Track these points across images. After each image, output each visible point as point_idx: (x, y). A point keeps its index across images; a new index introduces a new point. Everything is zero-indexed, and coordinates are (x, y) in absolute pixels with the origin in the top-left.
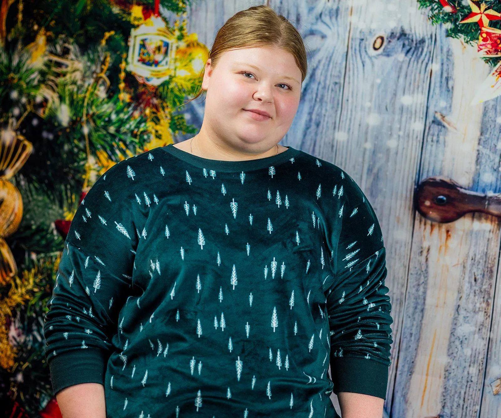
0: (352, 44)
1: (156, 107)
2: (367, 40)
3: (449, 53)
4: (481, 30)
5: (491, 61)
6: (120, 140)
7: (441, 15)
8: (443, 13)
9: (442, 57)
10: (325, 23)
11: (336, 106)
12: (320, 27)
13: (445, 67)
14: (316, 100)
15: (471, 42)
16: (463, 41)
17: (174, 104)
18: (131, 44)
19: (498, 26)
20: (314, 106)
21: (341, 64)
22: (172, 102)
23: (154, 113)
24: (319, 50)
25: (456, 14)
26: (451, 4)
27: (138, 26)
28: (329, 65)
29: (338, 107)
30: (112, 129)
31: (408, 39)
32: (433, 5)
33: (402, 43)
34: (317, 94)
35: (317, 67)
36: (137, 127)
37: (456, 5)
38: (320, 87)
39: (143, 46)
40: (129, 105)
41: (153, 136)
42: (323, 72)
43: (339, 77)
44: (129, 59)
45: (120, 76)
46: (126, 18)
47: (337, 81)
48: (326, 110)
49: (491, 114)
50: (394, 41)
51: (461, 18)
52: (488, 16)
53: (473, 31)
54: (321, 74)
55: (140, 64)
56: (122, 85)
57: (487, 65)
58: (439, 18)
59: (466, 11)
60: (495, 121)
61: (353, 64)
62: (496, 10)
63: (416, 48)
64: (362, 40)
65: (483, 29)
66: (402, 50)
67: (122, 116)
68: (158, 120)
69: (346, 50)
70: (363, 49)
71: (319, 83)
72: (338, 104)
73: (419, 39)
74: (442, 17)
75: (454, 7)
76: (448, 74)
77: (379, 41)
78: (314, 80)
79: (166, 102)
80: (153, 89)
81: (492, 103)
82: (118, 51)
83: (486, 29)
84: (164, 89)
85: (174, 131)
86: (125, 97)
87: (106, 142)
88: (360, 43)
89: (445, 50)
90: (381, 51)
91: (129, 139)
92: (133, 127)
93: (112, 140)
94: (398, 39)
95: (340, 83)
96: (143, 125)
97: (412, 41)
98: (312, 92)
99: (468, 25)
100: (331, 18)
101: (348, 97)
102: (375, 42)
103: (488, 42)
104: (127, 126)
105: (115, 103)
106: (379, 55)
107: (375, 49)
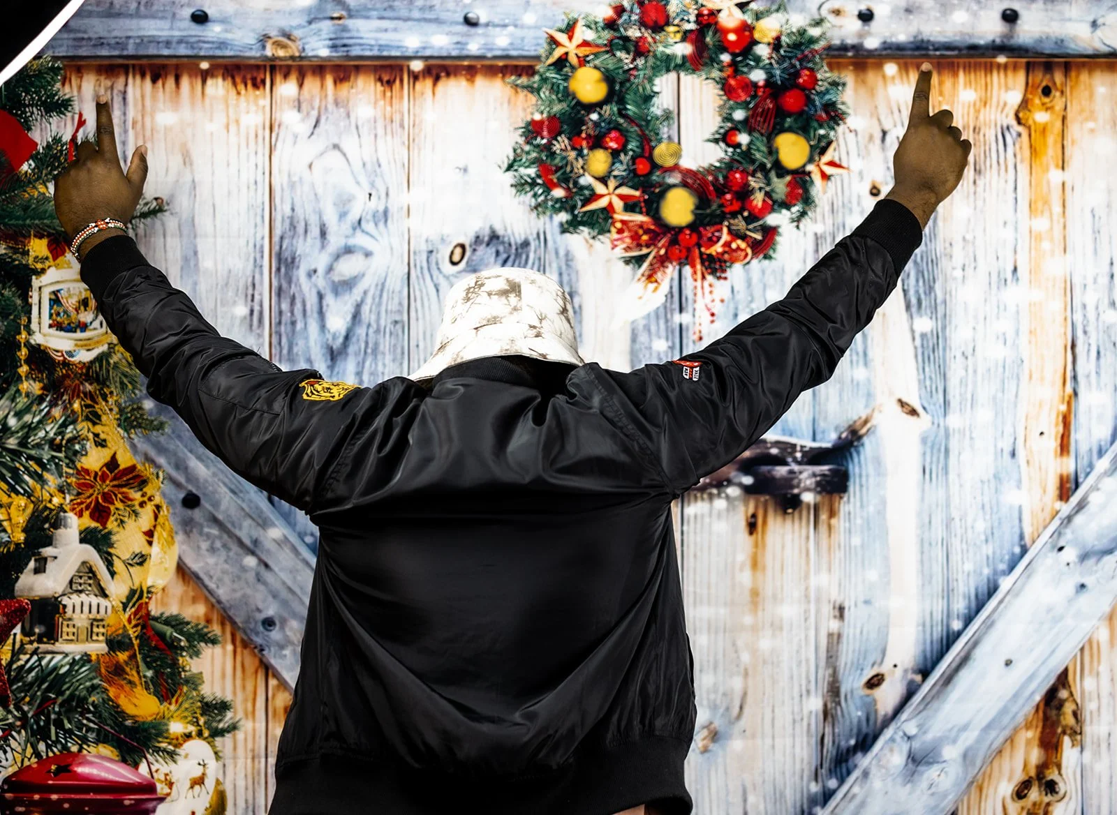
0: (415, 260)
1: (91, 396)
2: (437, 252)
3: (569, 258)
4: (612, 218)
5: (633, 261)
6: (30, 458)
7: (550, 203)
8: (551, 200)
9: (558, 264)
10: (367, 233)
11: (399, 356)
12: (360, 240)
13: (565, 278)
14: (365, 352)
15: (600, 237)
16: (588, 237)
17: (123, 387)
18: (34, 300)
19: (638, 210)
20: (364, 362)
21: (400, 292)
22: (118, 384)
23: (87, 406)
24: (363, 275)
25: (572, 198)
26: (563, 185)
27: (43, 271)
28: (381, 296)
29: (403, 358)
30: (12, 443)
31: (503, 243)
32: (536, 189)
33: (494, 250)
34: (367, 343)
35: (362, 301)
36: (60, 432)
37: (571, 186)
38: (371, 331)
39: (55, 300)
40: (41, 399)
41: (89, 445)
42: (374, 307)
43: (400, 312)
44: (34, 326)
45: (18, 354)
46: (19, 259)
47: (397, 318)
48: (384, 365)
49: (643, 338)
50: (482, 249)
51: (579, 204)
52: (621, 197)
53: (600, 220)
54: (371, 311)
55: (53, 331)
56: (24, 369)
57: (629, 268)
58: (547, 208)
59: (587, 192)
60: (651, 348)
61: (421, 291)
62: (632, 187)
63: (518, 255)
64: (431, 252)
65: (616, 216)
66: (496, 261)
67: (27, 418)
68: (99, 417)
69: (406, 270)
70: (433, 266)
71: (369, 325)
72: (403, 353)
73: (519, 242)
74: (553, 206)
75: (568, 189)
76: (571, 287)
77: (458, 251)
78: (360, 321)
79: (108, 387)
80: (81, 368)
81: (642, 323)
82: (10, 314)
83: (620, 215)
84: (101, 367)
85: (126, 430)
86: (32, 387)
87: (4, 465)
88: (428, 258)
89: (562, 253)
90: (463, 265)
91: (46, 455)
92: (51, 435)
93: (13, 460)
94: (488, 245)
95: (402, 322)
96: (70, 428)
97: (510, 245)
98: (358, 340)
99: (593, 212)
100: (376, 225)
101: (418, 341)
102: (452, 253)
103: (626, 234)
104: (42, 434)
105: (13, 400)
106: (460, 272)
107: (454, 263)
